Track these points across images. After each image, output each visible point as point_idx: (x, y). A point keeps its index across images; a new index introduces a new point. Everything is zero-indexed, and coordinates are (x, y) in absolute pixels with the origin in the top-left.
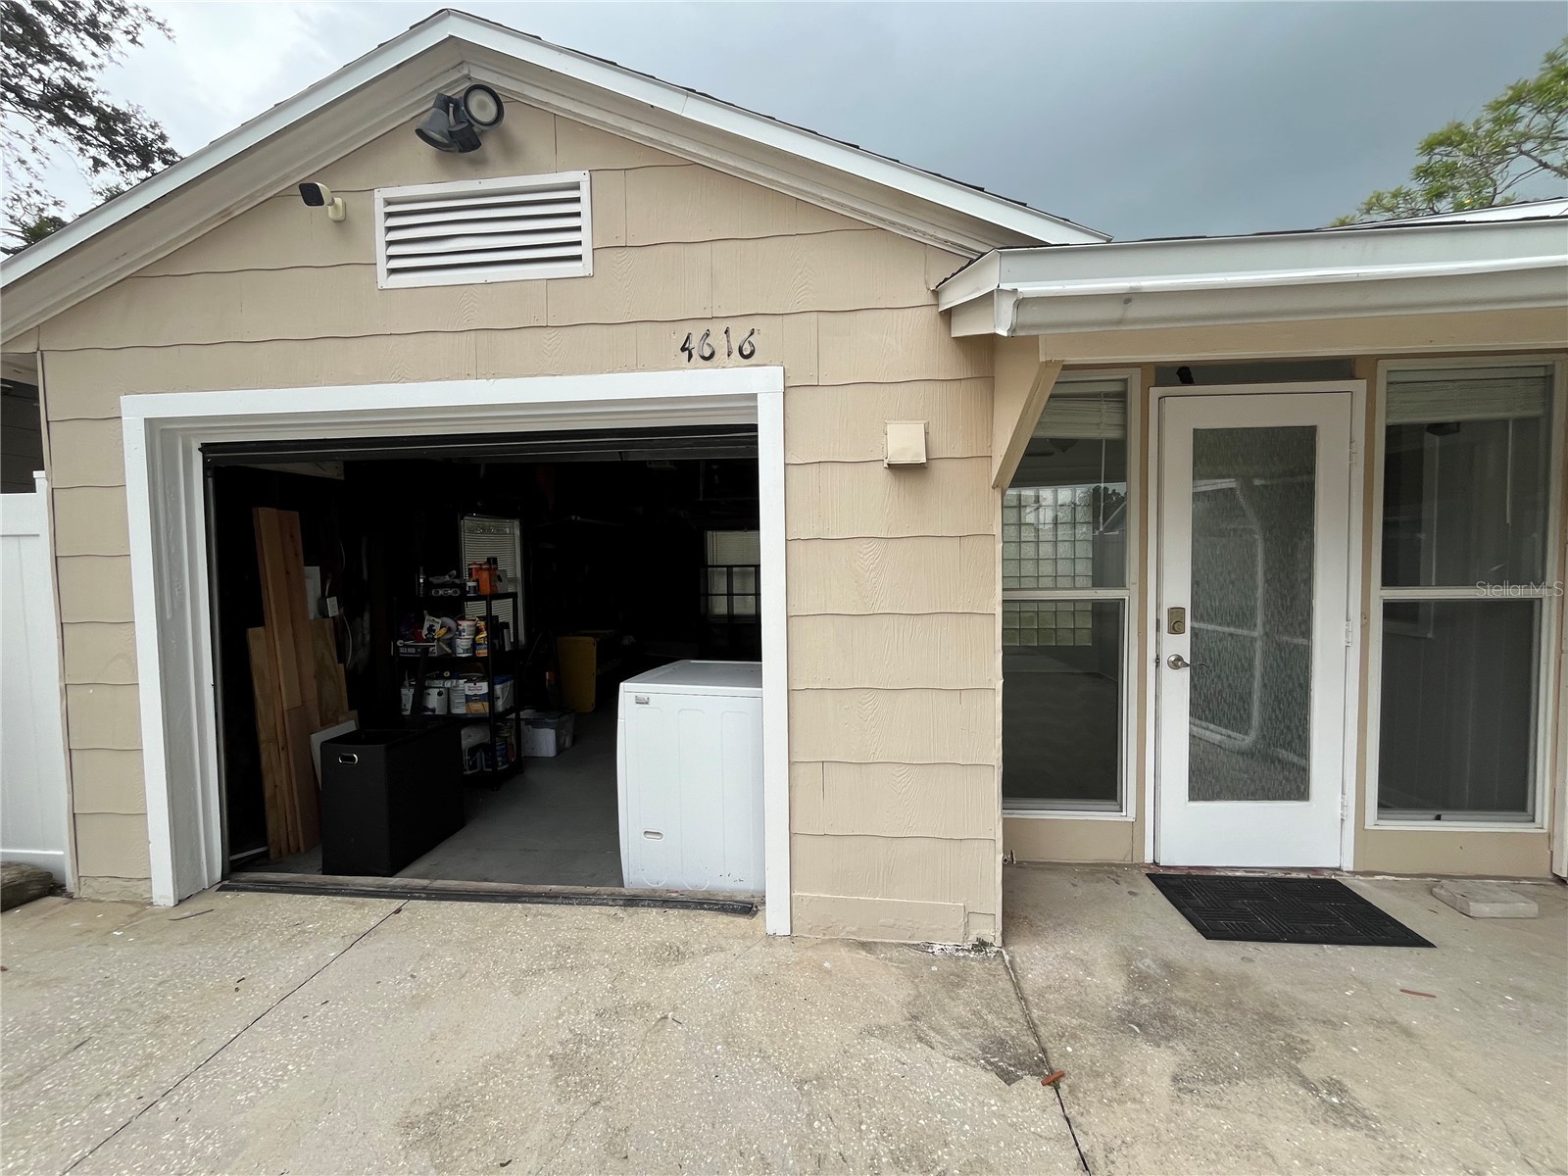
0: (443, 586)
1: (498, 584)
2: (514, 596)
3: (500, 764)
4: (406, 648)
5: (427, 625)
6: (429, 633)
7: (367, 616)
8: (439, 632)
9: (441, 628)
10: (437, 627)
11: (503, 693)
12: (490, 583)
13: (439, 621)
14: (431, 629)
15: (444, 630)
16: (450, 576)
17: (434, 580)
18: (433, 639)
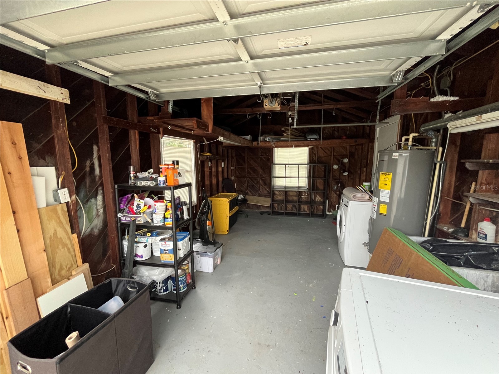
0: (145, 179)
1: (179, 178)
2: (189, 185)
3: (182, 288)
4: (124, 217)
5: (136, 204)
6: (137, 209)
7: (100, 197)
8: (143, 209)
9: (145, 206)
10: (142, 205)
11: (183, 245)
12: (174, 178)
13: (143, 201)
14: (138, 206)
15: (146, 207)
16: (149, 173)
17: (140, 175)
18: (140, 213)
